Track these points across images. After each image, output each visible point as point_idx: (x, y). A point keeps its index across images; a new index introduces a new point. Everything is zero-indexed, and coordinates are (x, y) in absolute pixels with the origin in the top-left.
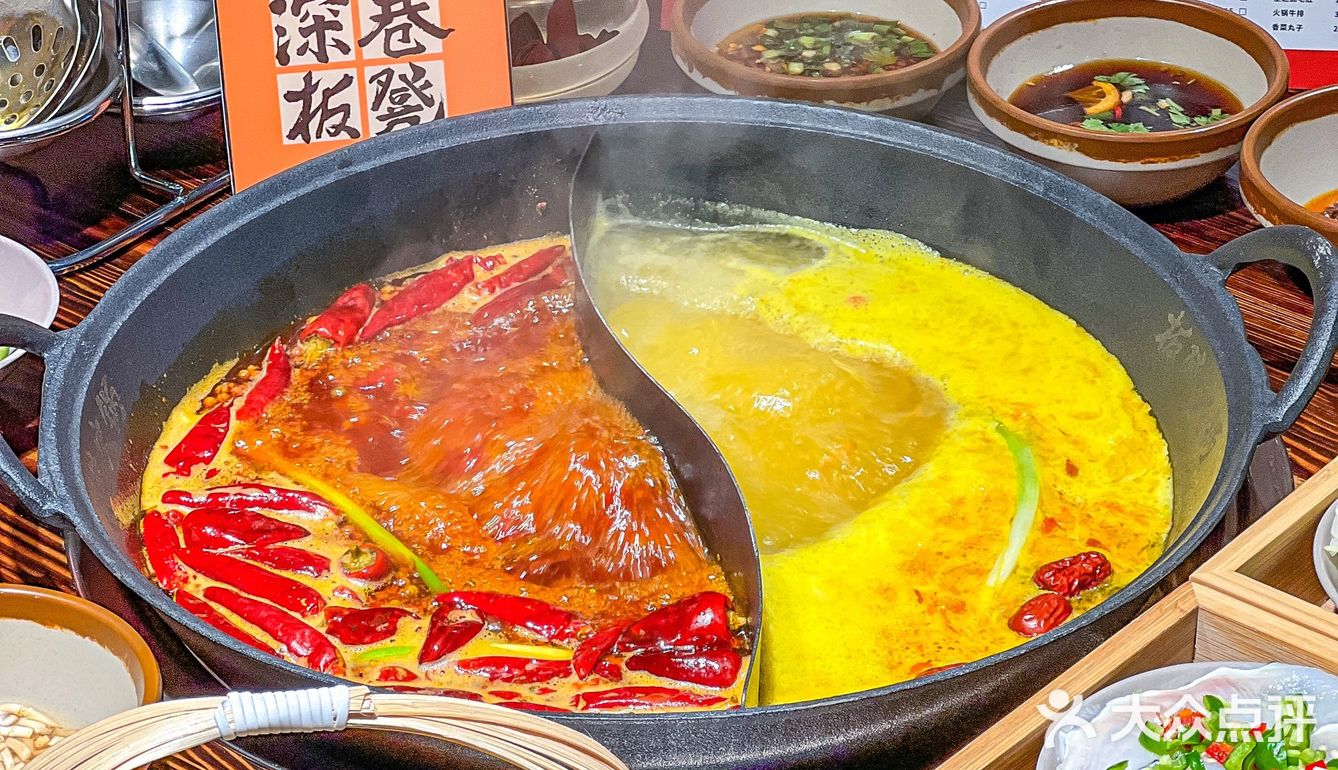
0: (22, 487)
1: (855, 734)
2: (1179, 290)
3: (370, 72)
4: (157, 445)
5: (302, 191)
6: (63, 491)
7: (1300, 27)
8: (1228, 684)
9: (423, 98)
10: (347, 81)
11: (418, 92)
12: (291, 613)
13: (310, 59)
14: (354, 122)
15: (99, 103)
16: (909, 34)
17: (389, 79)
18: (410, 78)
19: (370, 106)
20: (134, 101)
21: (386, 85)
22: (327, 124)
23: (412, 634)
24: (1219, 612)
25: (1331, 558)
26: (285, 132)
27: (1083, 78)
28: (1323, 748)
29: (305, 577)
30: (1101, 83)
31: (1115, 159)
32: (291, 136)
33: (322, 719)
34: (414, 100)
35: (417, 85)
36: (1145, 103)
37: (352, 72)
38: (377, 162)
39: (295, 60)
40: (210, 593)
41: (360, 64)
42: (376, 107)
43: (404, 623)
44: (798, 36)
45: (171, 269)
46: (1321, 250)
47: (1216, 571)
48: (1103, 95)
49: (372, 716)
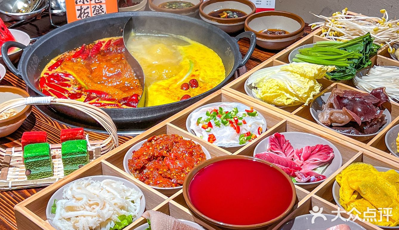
0: (13, 70)
1: (158, 114)
2: (229, 43)
3: (92, 6)
4: (46, 66)
5: (77, 25)
6: (21, 71)
7: (260, 4)
8: (224, 105)
9: (102, 11)
10: (88, 8)
11: (101, 10)
12: (62, 93)
13: (81, 3)
14: (90, 15)
15: (43, 9)
16: (192, 4)
17: (96, 8)
18: (99, 7)
19: (92, 12)
20: (51, 11)
21: (95, 8)
22: (85, 15)
23: (83, 98)
24: (225, 94)
25: (248, 86)
26: (77, 17)
27: (221, 12)
28: (238, 116)
29: (67, 88)
30: (224, 12)
31: (223, 23)
32: (78, 17)
33: (45, 102)
34: (100, 11)
35: (101, 9)
36: (231, 16)
37: (89, 6)
38: (92, 21)
39: (79, 3)
40: (49, 90)
41: (90, 4)
42: (93, 12)
43: (83, 96)
44: (172, 5)
45: (51, 37)
46: (253, 34)
47: (226, 87)
48: (224, 14)
49: (56, 102)
